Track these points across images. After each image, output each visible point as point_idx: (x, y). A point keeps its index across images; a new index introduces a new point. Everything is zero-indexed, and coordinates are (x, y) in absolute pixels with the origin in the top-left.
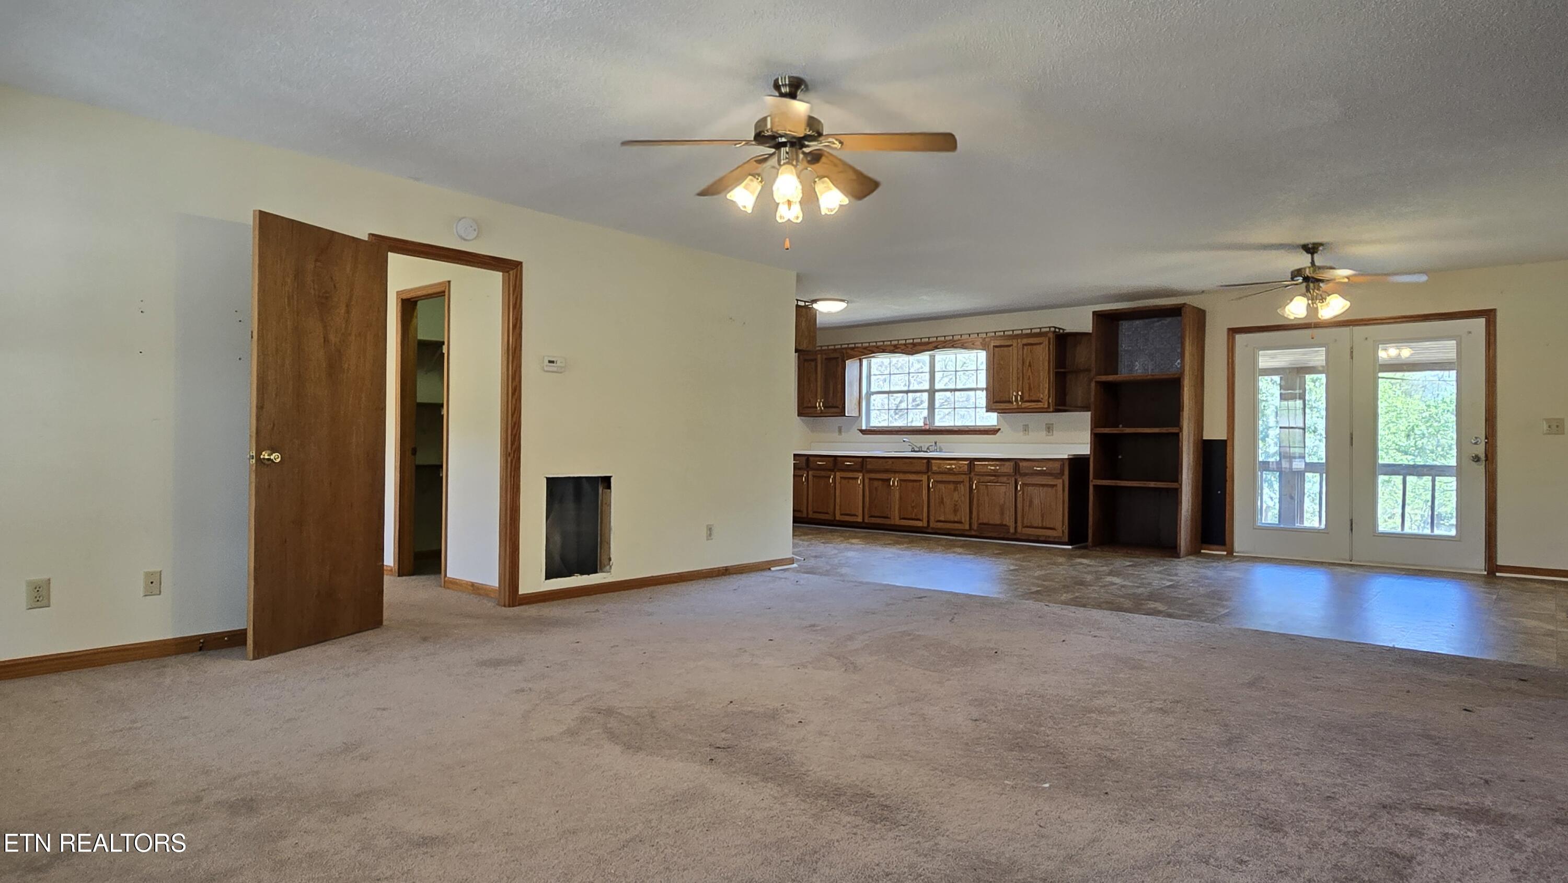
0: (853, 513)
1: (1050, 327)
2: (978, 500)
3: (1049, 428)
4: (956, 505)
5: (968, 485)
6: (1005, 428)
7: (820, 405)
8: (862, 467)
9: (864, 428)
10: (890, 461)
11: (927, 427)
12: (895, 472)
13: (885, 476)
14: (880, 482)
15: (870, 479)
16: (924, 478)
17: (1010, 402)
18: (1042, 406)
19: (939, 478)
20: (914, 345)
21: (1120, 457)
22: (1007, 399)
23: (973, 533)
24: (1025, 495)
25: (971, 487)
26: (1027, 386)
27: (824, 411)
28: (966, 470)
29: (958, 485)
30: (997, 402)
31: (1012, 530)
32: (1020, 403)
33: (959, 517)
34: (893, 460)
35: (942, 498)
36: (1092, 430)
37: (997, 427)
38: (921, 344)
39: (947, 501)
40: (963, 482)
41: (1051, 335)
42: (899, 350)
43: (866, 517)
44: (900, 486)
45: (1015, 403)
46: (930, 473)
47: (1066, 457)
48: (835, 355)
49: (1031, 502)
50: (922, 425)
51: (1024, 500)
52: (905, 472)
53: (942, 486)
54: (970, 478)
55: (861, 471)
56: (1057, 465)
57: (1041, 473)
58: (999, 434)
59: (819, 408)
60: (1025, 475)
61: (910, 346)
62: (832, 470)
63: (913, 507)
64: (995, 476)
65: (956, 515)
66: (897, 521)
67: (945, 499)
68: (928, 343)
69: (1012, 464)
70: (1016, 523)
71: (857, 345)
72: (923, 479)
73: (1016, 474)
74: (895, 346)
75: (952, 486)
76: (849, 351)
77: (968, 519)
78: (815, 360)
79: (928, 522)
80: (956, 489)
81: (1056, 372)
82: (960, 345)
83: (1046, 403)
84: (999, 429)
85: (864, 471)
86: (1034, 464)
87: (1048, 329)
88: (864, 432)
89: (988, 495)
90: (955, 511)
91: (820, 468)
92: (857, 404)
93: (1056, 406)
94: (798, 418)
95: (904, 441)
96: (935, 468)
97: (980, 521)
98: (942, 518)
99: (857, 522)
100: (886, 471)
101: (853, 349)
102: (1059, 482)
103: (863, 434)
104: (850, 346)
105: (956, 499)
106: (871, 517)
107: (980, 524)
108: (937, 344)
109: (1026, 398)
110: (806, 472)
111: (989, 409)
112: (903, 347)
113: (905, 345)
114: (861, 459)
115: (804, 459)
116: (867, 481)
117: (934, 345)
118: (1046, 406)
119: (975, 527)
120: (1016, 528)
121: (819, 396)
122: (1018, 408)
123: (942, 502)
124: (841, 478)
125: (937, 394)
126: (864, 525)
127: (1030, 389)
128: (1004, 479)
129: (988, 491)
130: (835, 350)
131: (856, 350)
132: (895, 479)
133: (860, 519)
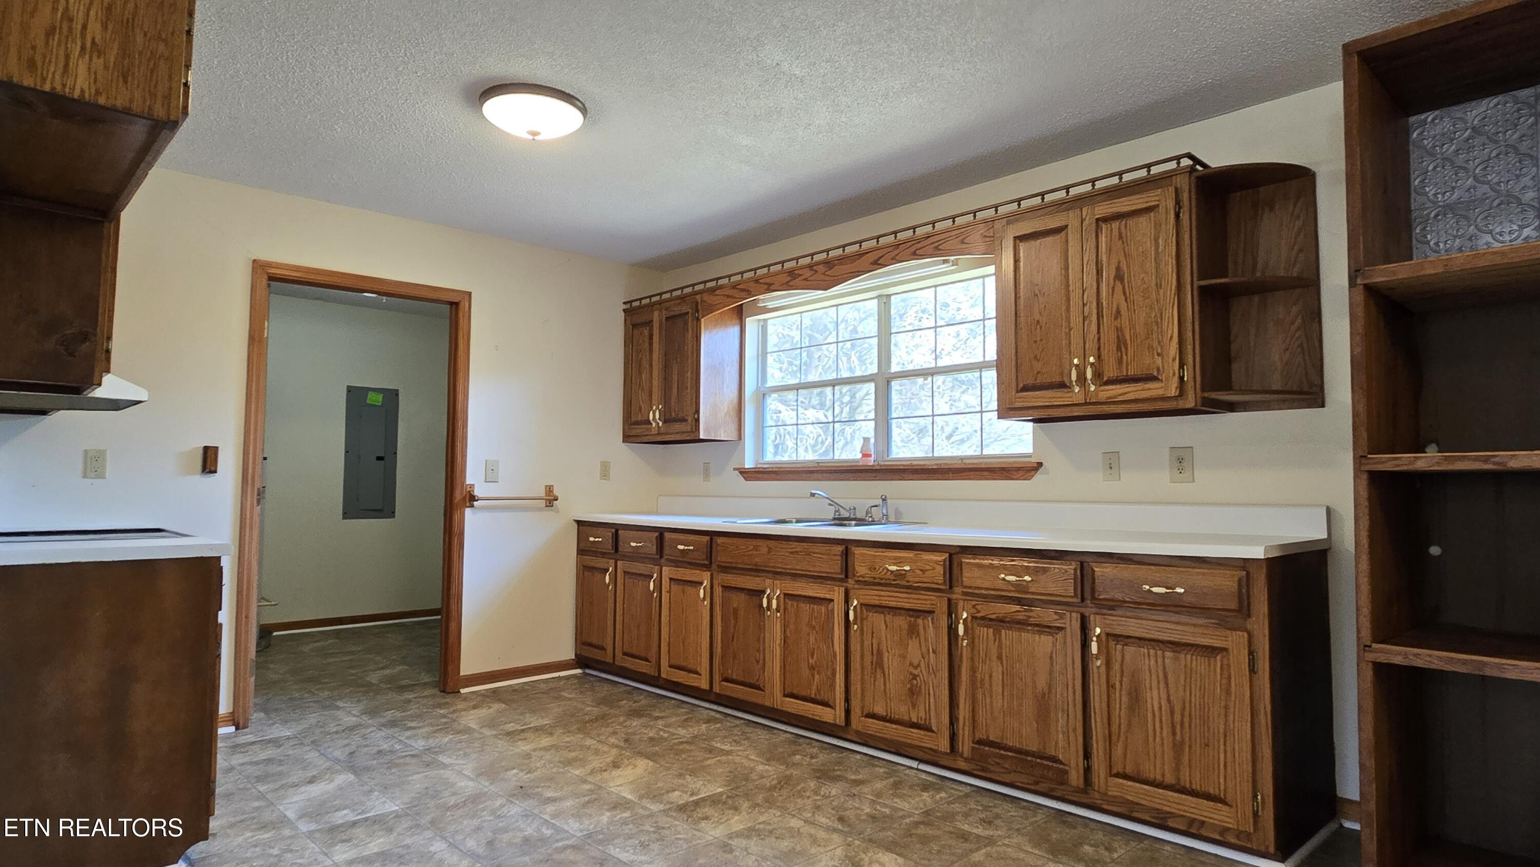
0: (691, 666)
1: (1178, 158)
2: (973, 670)
3: (1180, 460)
4: (915, 677)
5: (944, 622)
6: (1054, 462)
7: (654, 416)
8: (710, 557)
9: (749, 464)
10: (763, 545)
11: (871, 461)
12: (777, 574)
13: (751, 582)
14: (742, 596)
15: (726, 588)
16: (837, 595)
17: (1063, 385)
18: (1160, 392)
19: (874, 596)
20: (828, 263)
21: (1435, 550)
22: (1057, 379)
23: (962, 765)
24: (1116, 667)
25: (952, 630)
26: (1113, 336)
27: (662, 430)
28: (940, 579)
29: (920, 621)
30: (1025, 389)
31: (1075, 778)
32: (1093, 388)
33: (922, 714)
34: (771, 543)
35: (880, 653)
36: (1359, 459)
37: (1034, 460)
38: (842, 260)
39: (891, 661)
40: (931, 612)
41: (1183, 182)
42: (798, 281)
43: (717, 678)
44: (785, 609)
45: (1077, 389)
46: (851, 583)
47: (1257, 552)
48: (685, 308)
49: (1136, 698)
50: (859, 456)
51: (1110, 686)
52: (795, 576)
53: (877, 620)
54: (949, 600)
55: (707, 567)
56: (1228, 582)
57: (1169, 604)
58: (1038, 477)
59: (654, 424)
60: (1112, 605)
61: (821, 268)
62: (656, 562)
63: (812, 668)
64: (1019, 601)
65: (914, 706)
66: (776, 698)
67: (886, 655)
68: (860, 255)
69: (1070, 568)
70: (1087, 755)
71: (721, 282)
72: (835, 598)
73: (1083, 600)
74: (791, 273)
75: (902, 622)
76: (706, 297)
77: (946, 720)
78: (650, 323)
79: (848, 712)
80: (913, 631)
81: (1201, 288)
82: (929, 249)
83: (1175, 382)
84: (1040, 464)
85: (714, 566)
86: (1141, 571)
87: (1173, 165)
88: (748, 474)
89: (1000, 658)
90: (913, 693)
91: (636, 556)
92: (733, 414)
93: (1203, 390)
94: (624, 446)
95: (813, 495)
96: (861, 569)
97: (981, 735)
98: (879, 709)
99: (697, 689)
100: (756, 571)
101: (713, 290)
102: (1235, 642)
103: (746, 479)
104: (709, 285)
105: (916, 662)
106: (726, 680)
107: (980, 742)
108: (880, 253)
109: (1110, 371)
110: (612, 562)
111: (1006, 411)
112: (807, 273)
113: (810, 267)
114: (707, 538)
115: (609, 534)
116: (718, 591)
117: (872, 257)
118: (1173, 391)
119: (965, 746)
120: (1088, 770)
121: (655, 397)
122: (1086, 404)
123: (879, 664)
124: (671, 579)
125: (895, 385)
126: (713, 698)
127: (1121, 344)
128: (1048, 615)
129: (1000, 647)
130: (682, 298)
131: (718, 292)
132: (773, 591)
133: (704, 685)
